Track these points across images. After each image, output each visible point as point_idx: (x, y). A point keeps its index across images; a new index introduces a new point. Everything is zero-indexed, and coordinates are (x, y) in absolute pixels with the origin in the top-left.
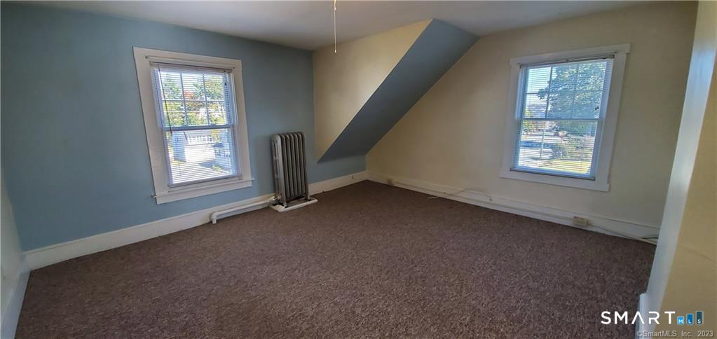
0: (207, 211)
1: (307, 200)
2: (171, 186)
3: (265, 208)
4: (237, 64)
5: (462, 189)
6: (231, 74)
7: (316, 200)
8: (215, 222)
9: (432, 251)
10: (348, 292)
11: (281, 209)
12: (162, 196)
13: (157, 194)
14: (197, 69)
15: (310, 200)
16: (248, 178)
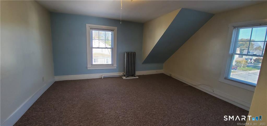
0: (101, 74)
1: (135, 77)
2: (92, 65)
3: (120, 77)
4: (116, 28)
5: (200, 84)
6: (114, 32)
7: (138, 77)
8: (103, 78)
9: (167, 106)
10: (122, 110)
11: (124, 78)
12: (89, 67)
13: (88, 66)
14: (103, 30)
15: (136, 77)
16: (115, 65)
